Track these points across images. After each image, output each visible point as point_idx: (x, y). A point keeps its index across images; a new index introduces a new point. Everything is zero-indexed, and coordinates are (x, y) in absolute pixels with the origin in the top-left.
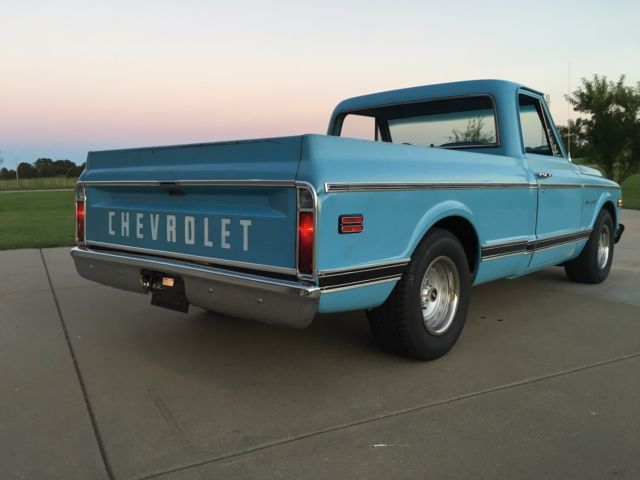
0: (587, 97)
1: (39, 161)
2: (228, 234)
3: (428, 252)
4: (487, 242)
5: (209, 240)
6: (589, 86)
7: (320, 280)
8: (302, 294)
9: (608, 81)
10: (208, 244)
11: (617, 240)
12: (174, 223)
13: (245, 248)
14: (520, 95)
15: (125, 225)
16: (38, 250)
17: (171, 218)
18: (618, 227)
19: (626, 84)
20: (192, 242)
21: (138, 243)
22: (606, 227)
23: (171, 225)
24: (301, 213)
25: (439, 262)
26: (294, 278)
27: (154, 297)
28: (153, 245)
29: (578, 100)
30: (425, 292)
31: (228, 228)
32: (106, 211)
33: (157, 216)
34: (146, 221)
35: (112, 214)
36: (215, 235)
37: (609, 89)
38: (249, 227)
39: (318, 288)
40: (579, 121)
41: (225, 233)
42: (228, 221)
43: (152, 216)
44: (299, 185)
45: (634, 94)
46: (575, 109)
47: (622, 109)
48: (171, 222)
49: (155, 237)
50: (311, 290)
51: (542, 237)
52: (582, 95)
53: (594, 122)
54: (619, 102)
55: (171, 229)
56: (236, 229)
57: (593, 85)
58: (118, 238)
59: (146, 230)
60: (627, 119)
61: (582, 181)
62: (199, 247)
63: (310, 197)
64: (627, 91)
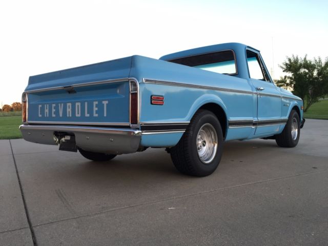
0: (289, 65)
1: (14, 104)
2: (97, 109)
3: (200, 120)
4: (231, 119)
5: (88, 113)
6: (290, 60)
7: (141, 127)
8: (132, 134)
9: (299, 58)
10: (87, 115)
11: (302, 127)
12: (70, 107)
13: (105, 115)
14: (247, 50)
15: (47, 111)
16: (8, 140)
17: (69, 105)
18: (302, 119)
19: (308, 59)
20: (79, 115)
21: (53, 119)
22: (295, 119)
23: (69, 108)
24: (132, 94)
25: (206, 126)
26: (128, 127)
27: (60, 146)
28: (60, 119)
29: (285, 67)
30: (200, 142)
31: (97, 106)
32: (37, 105)
33: (62, 104)
34: (57, 108)
35: (40, 106)
36: (90, 111)
37: (300, 61)
38: (107, 104)
39: (141, 131)
40: (285, 77)
41: (95, 109)
42: (97, 103)
43: (59, 104)
44: (130, 79)
45: (312, 63)
46: (284, 71)
47: (307, 71)
48: (69, 106)
49: (61, 115)
50: (137, 132)
51: (261, 119)
52: (287, 64)
53: (293, 77)
54: (305, 67)
55: (69, 110)
56: (100, 106)
57: (292, 59)
58: (43, 118)
59: (57, 112)
60: (309, 75)
61: (281, 94)
62: (83, 118)
63: (135, 85)
64: (308, 62)
